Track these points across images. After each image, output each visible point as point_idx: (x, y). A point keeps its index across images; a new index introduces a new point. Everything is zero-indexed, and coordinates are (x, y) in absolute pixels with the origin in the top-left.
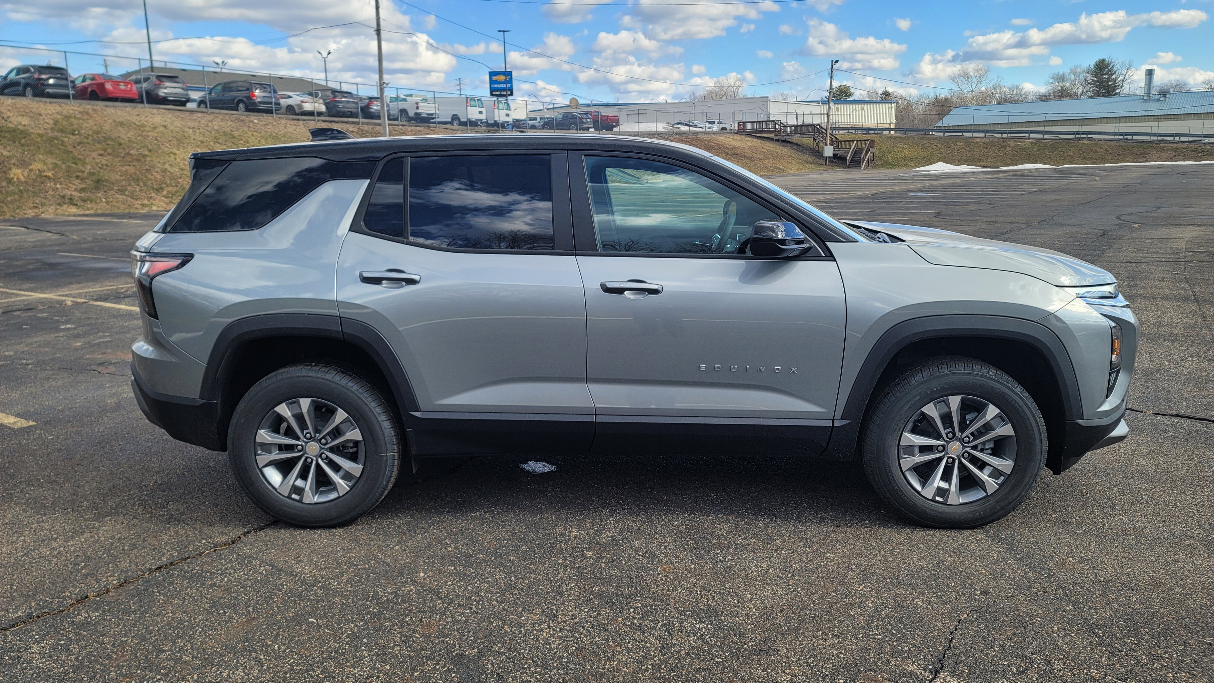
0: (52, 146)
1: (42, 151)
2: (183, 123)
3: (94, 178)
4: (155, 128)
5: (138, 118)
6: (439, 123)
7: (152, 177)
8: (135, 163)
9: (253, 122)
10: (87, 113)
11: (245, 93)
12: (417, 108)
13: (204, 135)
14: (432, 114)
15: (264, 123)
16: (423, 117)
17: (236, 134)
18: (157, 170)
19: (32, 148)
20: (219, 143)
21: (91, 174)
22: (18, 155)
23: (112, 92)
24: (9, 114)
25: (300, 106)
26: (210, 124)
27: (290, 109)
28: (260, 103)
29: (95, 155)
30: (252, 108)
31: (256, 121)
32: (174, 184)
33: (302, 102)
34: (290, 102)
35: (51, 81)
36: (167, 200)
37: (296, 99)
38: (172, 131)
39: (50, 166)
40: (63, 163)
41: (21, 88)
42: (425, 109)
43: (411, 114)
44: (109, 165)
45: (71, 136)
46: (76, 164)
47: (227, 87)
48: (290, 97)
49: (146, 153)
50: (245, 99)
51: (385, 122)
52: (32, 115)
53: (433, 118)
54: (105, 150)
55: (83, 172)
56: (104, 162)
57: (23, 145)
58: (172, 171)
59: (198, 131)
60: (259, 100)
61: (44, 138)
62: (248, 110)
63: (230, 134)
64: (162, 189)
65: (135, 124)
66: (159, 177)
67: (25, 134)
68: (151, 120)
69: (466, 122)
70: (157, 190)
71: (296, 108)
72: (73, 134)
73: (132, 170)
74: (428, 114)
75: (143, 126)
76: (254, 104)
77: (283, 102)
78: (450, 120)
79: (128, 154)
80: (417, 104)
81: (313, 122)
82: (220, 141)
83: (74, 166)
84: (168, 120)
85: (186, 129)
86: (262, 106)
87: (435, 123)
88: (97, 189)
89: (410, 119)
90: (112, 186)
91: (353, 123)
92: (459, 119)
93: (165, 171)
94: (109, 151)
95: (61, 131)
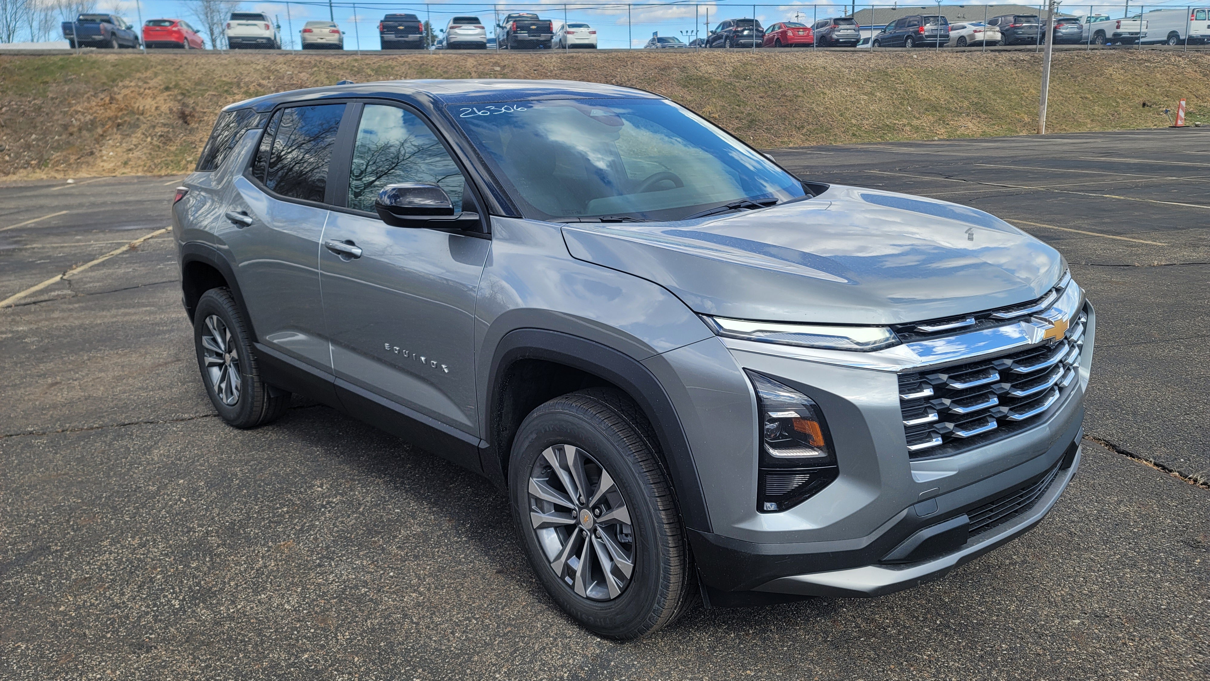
0: (725, 90)
1: (716, 95)
2: (842, 63)
3: (749, 118)
4: (815, 70)
5: (803, 61)
6: (1143, 43)
7: (798, 116)
8: (788, 104)
9: (912, 57)
10: (762, 60)
11: (915, 29)
12: (1118, 27)
13: (858, 74)
14: (1137, 33)
15: (923, 58)
16: (1124, 38)
17: (890, 71)
18: (804, 109)
19: (710, 93)
20: (870, 81)
21: (749, 114)
22: (698, 100)
23: (792, 38)
24: (702, 64)
25: (972, 36)
26: (867, 63)
27: (961, 40)
28: (927, 36)
29: (756, 97)
30: (919, 42)
31: (915, 56)
32: (814, 123)
33: (975, 31)
34: (963, 32)
35: (746, 33)
36: (804, 138)
37: (968, 29)
38: (829, 72)
39: (718, 109)
40: (729, 105)
41: (723, 41)
42: (1128, 28)
43: (1109, 35)
44: (766, 106)
45: (743, 81)
46: (739, 106)
47: (901, 23)
48: (964, 27)
49: (800, 94)
50: (913, 34)
51: (1049, 48)
52: (718, 64)
53: (1138, 38)
54: (766, 92)
55: (742, 113)
56: (762, 104)
57: (703, 91)
58: (817, 110)
59: (854, 70)
60: (927, 34)
61: (722, 84)
62: (914, 45)
63: (884, 72)
64: (803, 127)
65: (799, 67)
66: (803, 116)
67: (708, 80)
68: (814, 62)
69: (1184, 40)
70: (799, 128)
71: (968, 39)
72: (745, 79)
73: (783, 110)
74: (1132, 34)
75: (806, 68)
76: (921, 38)
77: (953, 34)
78: (1165, 38)
79: (785, 95)
80: (1118, 22)
81: (979, 53)
82: (872, 79)
83: (737, 107)
84: (829, 62)
85: (843, 69)
86: (929, 40)
87: (1138, 43)
88: (749, 127)
89: (1106, 41)
90: (762, 125)
91: (1030, 50)
92: (1178, 36)
93: (811, 110)
94: (770, 93)
95: (737, 77)
